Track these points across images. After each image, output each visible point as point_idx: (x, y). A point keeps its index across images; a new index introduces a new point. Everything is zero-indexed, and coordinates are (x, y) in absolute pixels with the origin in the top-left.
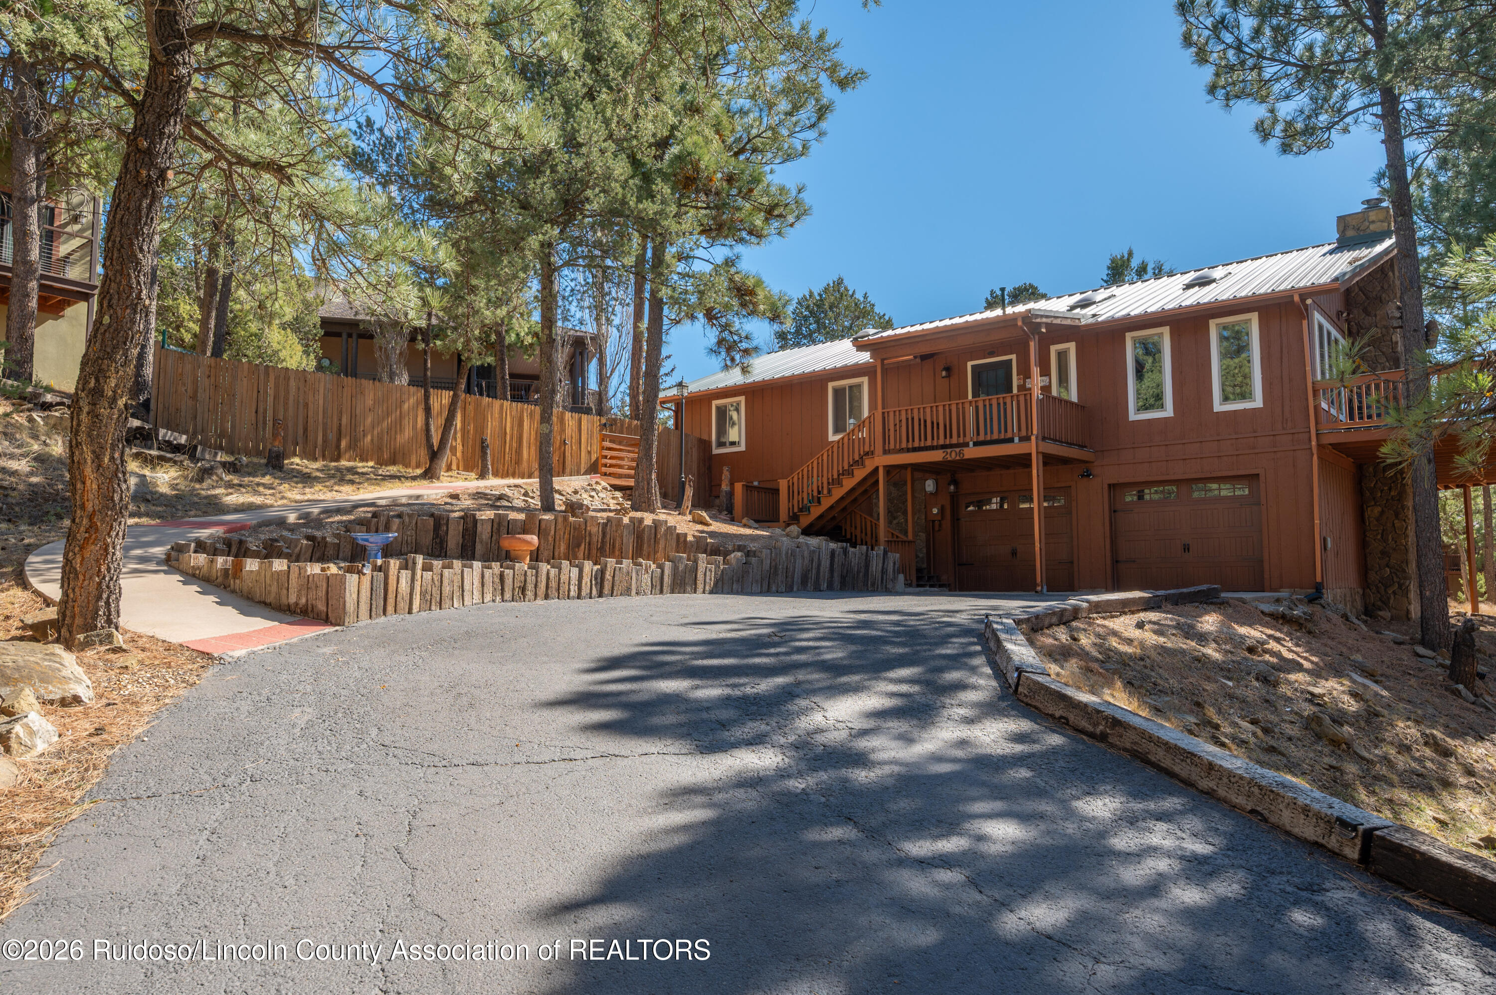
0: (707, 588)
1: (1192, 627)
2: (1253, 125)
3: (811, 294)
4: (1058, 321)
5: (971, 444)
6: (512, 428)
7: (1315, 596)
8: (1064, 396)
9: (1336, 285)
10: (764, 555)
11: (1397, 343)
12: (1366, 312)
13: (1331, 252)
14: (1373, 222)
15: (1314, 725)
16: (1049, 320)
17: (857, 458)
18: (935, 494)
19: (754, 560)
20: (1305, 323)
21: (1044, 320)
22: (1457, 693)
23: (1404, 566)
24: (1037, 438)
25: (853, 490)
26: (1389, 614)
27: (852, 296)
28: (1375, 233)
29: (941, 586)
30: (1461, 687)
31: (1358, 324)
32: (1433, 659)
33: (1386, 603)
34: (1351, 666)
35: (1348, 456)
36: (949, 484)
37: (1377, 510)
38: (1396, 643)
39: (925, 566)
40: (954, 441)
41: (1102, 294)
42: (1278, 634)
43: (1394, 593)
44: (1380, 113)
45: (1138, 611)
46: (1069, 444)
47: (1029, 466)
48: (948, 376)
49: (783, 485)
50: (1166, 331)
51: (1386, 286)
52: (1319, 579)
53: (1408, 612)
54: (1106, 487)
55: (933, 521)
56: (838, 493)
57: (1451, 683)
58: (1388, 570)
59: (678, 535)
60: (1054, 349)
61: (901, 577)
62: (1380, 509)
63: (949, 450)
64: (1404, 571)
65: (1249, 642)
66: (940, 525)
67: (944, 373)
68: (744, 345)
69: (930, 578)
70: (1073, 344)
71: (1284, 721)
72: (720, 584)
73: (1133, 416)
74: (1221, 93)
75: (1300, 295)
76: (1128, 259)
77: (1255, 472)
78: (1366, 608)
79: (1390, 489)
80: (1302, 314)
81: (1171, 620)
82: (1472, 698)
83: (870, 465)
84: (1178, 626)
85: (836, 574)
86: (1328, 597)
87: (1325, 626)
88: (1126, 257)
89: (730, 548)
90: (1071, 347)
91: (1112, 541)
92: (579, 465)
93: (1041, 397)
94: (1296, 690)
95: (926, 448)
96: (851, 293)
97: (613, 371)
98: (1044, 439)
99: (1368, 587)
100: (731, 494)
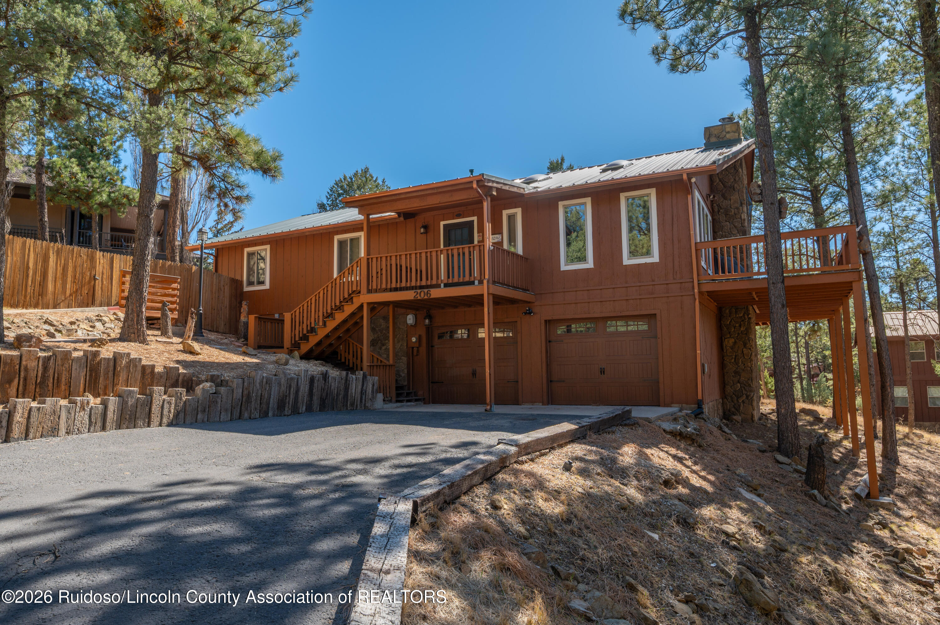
0: (165, 420)
1: (614, 461)
2: (651, 49)
3: (345, 178)
4: (507, 188)
5: (443, 285)
7: (698, 414)
8: (512, 249)
9: (714, 167)
10: (235, 385)
11: (744, 220)
12: (724, 196)
13: (702, 152)
14: (728, 132)
16: (499, 186)
17: (346, 296)
18: (415, 326)
19: (223, 389)
20: (690, 197)
21: (495, 185)
22: (813, 498)
23: (750, 382)
24: (488, 282)
25: (345, 321)
26: (740, 418)
27: (375, 181)
28: (730, 140)
29: (416, 400)
30: (816, 492)
31: (718, 206)
32: (789, 465)
33: (738, 409)
34: (739, 481)
35: (715, 301)
36: (425, 319)
37: (732, 341)
38: (760, 451)
39: (406, 383)
40: (424, 283)
41: (541, 177)
42: (680, 454)
43: (743, 402)
44: (745, 36)
45: (566, 444)
46: (515, 288)
47: (482, 305)
48: (426, 233)
49: (287, 317)
50: (588, 201)
51: (737, 179)
52: (700, 397)
53: (752, 416)
54: (543, 322)
55: (413, 348)
56: (331, 325)
57: (808, 488)
58: (739, 385)
60: (505, 213)
61: (380, 396)
62: (733, 340)
63: (419, 291)
64: (750, 386)
65: (665, 475)
66: (418, 351)
67: (422, 230)
68: (237, 193)
69: (408, 394)
70: (520, 209)
71: (712, 584)
72: (182, 415)
73: (564, 267)
74: (629, 19)
75: (688, 174)
76: (561, 163)
77: (653, 312)
78: (724, 413)
79: (740, 326)
80: (688, 190)
81: (596, 453)
82: (824, 502)
83: (357, 301)
84: (602, 462)
85: (316, 399)
86: (706, 409)
87: (710, 439)
88: (560, 161)
89: (203, 377)
90: (518, 212)
91: (547, 365)
92: (110, 298)
93: (492, 248)
94: (712, 529)
95: (401, 289)
96: (374, 179)
97: (193, 228)
98: (494, 282)
99: (726, 398)
100: (246, 324)
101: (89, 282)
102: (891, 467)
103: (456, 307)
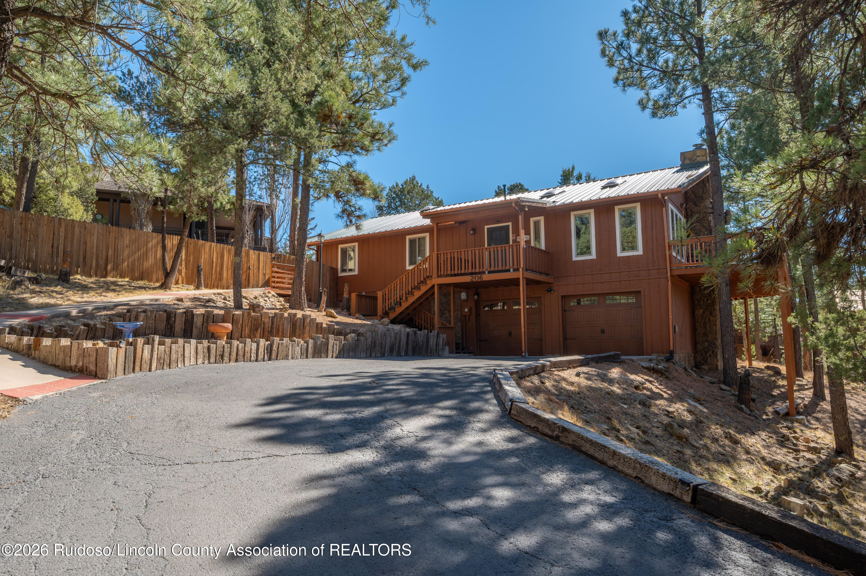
0: (334, 355)
1: (606, 375)
2: (637, 101)
3: (397, 185)
4: (534, 205)
5: (487, 272)
6: (217, 259)
7: (669, 359)
8: (538, 246)
9: (680, 189)
10: (368, 336)
11: (710, 221)
12: (695, 204)
13: (677, 172)
14: (698, 156)
15: (669, 429)
16: (529, 204)
17: (422, 279)
18: (467, 300)
19: (362, 338)
20: (664, 209)
21: (527, 204)
22: (741, 410)
23: (715, 341)
24: (523, 269)
25: (420, 297)
26: (707, 367)
27: (420, 187)
28: (699, 162)
29: (469, 353)
30: (743, 406)
31: (691, 211)
32: (729, 391)
33: (706, 361)
34: (688, 396)
35: (686, 282)
36: (474, 295)
37: (701, 311)
38: (711, 383)
39: (460, 341)
40: (477, 270)
41: (558, 190)
42: (651, 379)
43: (710, 356)
44: (701, 98)
45: (577, 367)
46: (541, 273)
47: (518, 285)
48: (474, 234)
49: (380, 294)
50: (592, 211)
51: (705, 191)
52: (672, 349)
53: (717, 366)
54: (560, 297)
55: (465, 316)
56: (411, 299)
57: (738, 404)
58: (707, 343)
59: (317, 324)
60: (532, 220)
61: (447, 348)
62: (702, 310)
63: (474, 276)
64: (715, 344)
65: (635, 383)
66: (469, 318)
67: (472, 232)
68: (357, 213)
69: (463, 349)
70: (543, 217)
71: (653, 426)
72: (342, 352)
73: (575, 258)
74: (621, 83)
75: (662, 194)
77: (639, 290)
78: (696, 364)
79: (708, 300)
80: (662, 204)
81: (595, 371)
82: (749, 412)
83: (430, 284)
84: (598, 375)
85: (410, 347)
86: (676, 358)
87: (675, 374)
88: (571, 170)
89: (348, 331)
90: (542, 219)
91: (563, 328)
92: (258, 282)
93: (525, 246)
94: (660, 409)
95: (461, 275)
96: (419, 185)
97: (280, 226)
98: (527, 270)
99: (697, 353)
100: (349, 300)
101: (246, 271)
102: (818, 401)
103: (497, 287)
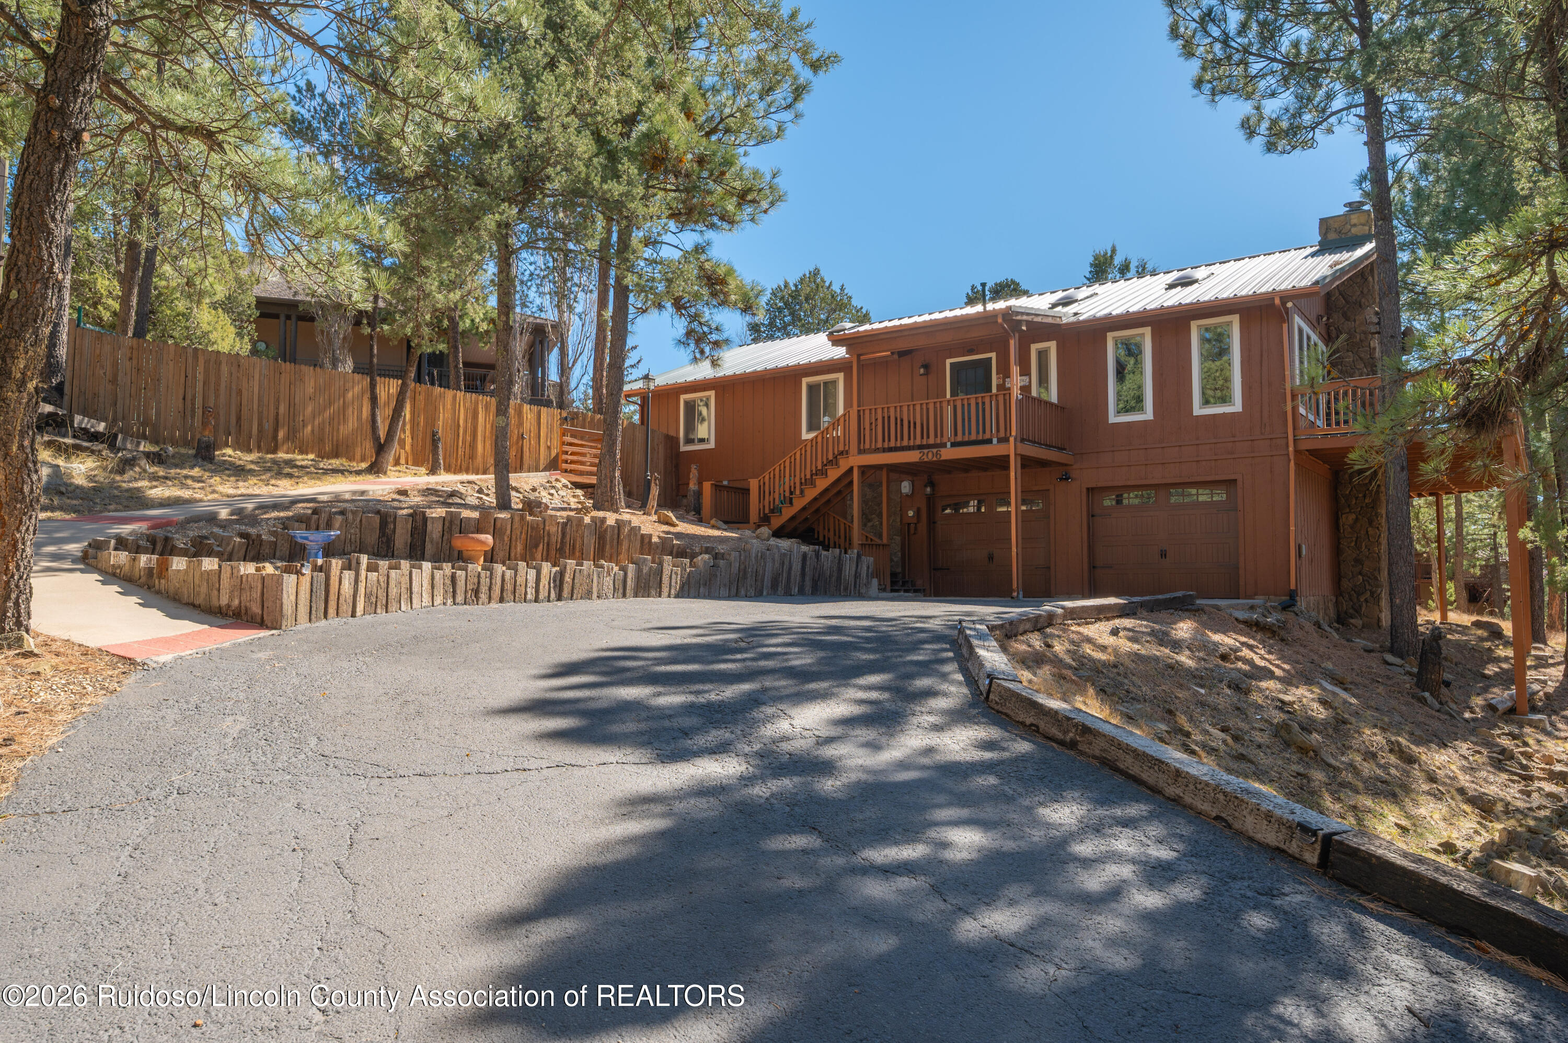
0: (673, 592)
1: (1166, 634)
2: (1239, 122)
3: (786, 285)
4: (1039, 319)
5: (949, 444)
6: (466, 421)
7: (1288, 605)
8: (1044, 396)
9: (1316, 289)
10: (732, 558)
11: (1375, 349)
12: (1346, 316)
13: (1313, 255)
14: (1355, 225)
15: (1283, 733)
16: (1029, 318)
17: (831, 457)
18: (911, 496)
19: (722, 563)
20: (1285, 326)
21: (1025, 317)
22: (1423, 701)
23: (1376, 573)
24: (1016, 439)
25: (826, 490)
26: (1361, 622)
27: (829, 288)
29: (916, 591)
30: (1427, 694)
31: (1337, 329)
32: (1401, 666)
33: (1358, 611)
34: (1322, 673)
35: (1324, 462)
36: (926, 486)
37: (1352, 517)
38: (1366, 651)
39: (899, 570)
40: (931, 441)
41: (1084, 292)
42: (1251, 642)
43: (1366, 601)
44: (1363, 114)
45: (1114, 618)
46: (1049, 446)
47: (1007, 468)
48: (927, 374)
49: (754, 484)
50: (1147, 331)
51: (1365, 291)
52: (1293, 587)
53: (1379, 620)
54: (1084, 490)
55: (909, 524)
56: (811, 494)
57: (1417, 690)
58: (1360, 577)
59: (643, 536)
60: (1034, 348)
61: (875, 582)
62: (1354, 516)
63: (925, 451)
64: (1376, 579)
65: (1222, 650)
66: (916, 529)
67: (922, 371)
68: (714, 337)
69: (904, 583)
70: (1054, 343)
71: (1254, 728)
72: (686, 587)
73: (1113, 419)
74: (1207, 87)
75: (1281, 298)
76: (1111, 257)
77: (1233, 477)
78: (1339, 616)
79: (1365, 496)
80: (1282, 317)
81: (1146, 627)
82: (1437, 706)
83: (844, 465)
84: (1152, 633)
85: (807, 578)
86: (1302, 604)
87: (1298, 633)
88: (1109, 253)
89: (698, 550)
90: (1052, 346)
91: (1089, 546)
92: (537, 461)
93: (1020, 397)
94: (1267, 697)
95: (902, 449)
96: (827, 284)
97: (575, 361)
98: (1023, 440)
99: (1341, 595)
100: (699, 494)
101: (517, 442)
103: (967, 471)
